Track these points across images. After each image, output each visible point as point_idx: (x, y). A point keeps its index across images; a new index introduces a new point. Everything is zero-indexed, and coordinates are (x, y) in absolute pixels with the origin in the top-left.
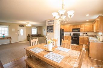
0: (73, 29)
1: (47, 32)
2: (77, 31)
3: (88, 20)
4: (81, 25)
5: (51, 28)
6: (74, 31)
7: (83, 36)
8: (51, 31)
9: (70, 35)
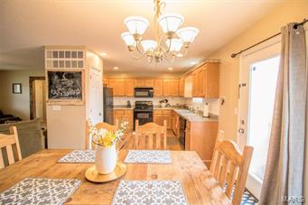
0: (137, 89)
1: (51, 96)
2: (146, 94)
3: (170, 69)
4: (155, 78)
5: (70, 83)
6: (138, 93)
7: (161, 107)
8: (71, 92)
9: (129, 106)
